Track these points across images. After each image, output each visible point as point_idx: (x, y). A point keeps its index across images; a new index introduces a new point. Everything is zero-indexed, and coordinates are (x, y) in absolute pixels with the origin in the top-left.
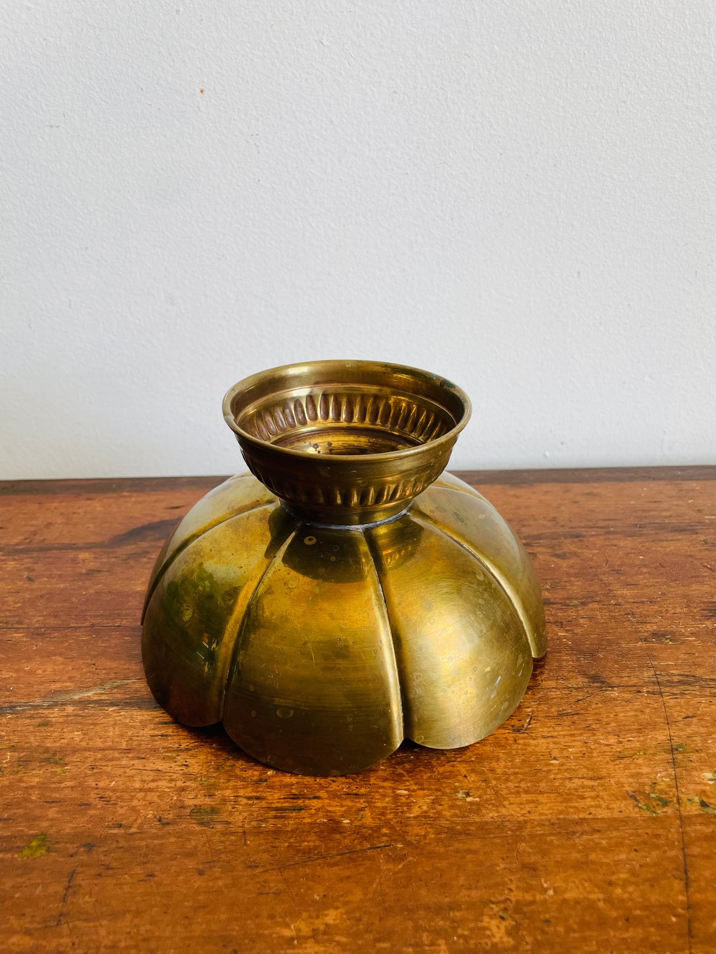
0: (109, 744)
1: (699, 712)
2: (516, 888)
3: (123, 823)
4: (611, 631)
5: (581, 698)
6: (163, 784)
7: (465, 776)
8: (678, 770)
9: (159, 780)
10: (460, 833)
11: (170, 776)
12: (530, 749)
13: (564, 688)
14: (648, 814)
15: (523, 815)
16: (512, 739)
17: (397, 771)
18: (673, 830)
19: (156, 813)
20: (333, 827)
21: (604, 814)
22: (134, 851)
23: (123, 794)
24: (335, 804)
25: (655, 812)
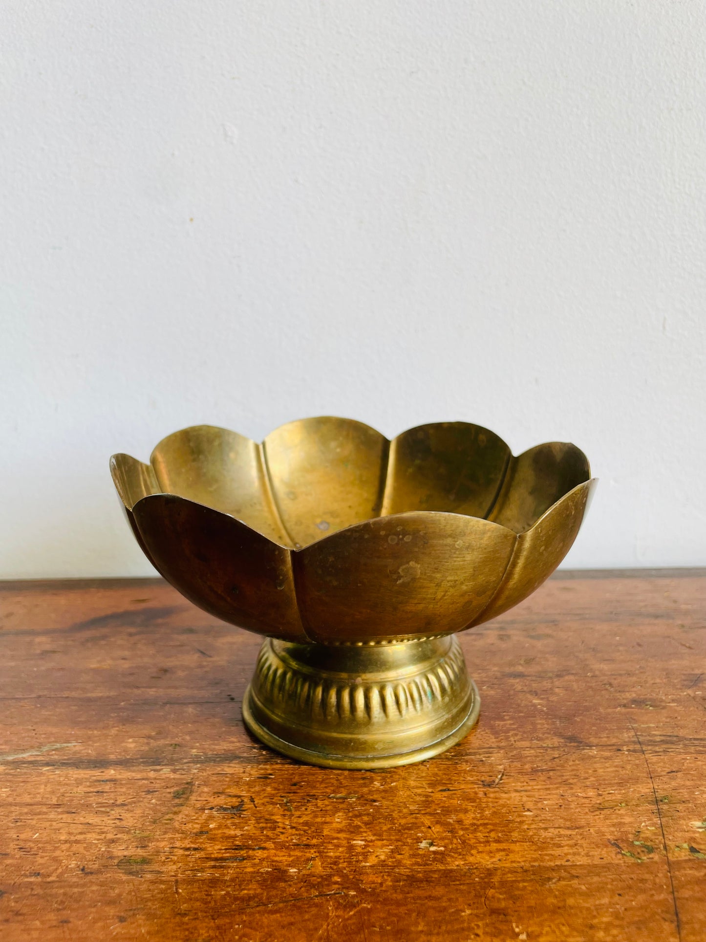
0: (38, 799)
1: (684, 768)
2: (483, 933)
3: (42, 871)
4: (588, 699)
5: (557, 756)
6: (92, 837)
7: (430, 827)
8: (664, 820)
9: (89, 832)
10: (421, 881)
11: (101, 829)
12: (501, 802)
13: (539, 748)
14: (632, 860)
15: (492, 863)
16: (482, 793)
17: (353, 823)
18: (660, 875)
19: (79, 863)
20: (279, 875)
21: (581, 860)
22: (49, 898)
23: (46, 845)
24: (283, 854)
25: (640, 859)
